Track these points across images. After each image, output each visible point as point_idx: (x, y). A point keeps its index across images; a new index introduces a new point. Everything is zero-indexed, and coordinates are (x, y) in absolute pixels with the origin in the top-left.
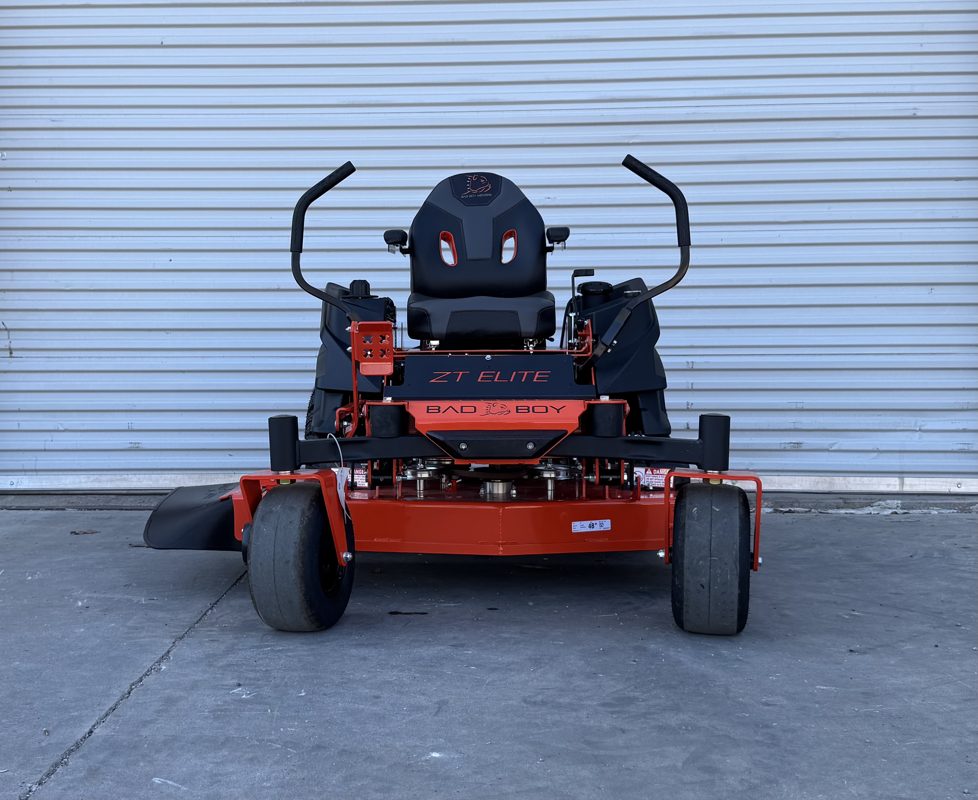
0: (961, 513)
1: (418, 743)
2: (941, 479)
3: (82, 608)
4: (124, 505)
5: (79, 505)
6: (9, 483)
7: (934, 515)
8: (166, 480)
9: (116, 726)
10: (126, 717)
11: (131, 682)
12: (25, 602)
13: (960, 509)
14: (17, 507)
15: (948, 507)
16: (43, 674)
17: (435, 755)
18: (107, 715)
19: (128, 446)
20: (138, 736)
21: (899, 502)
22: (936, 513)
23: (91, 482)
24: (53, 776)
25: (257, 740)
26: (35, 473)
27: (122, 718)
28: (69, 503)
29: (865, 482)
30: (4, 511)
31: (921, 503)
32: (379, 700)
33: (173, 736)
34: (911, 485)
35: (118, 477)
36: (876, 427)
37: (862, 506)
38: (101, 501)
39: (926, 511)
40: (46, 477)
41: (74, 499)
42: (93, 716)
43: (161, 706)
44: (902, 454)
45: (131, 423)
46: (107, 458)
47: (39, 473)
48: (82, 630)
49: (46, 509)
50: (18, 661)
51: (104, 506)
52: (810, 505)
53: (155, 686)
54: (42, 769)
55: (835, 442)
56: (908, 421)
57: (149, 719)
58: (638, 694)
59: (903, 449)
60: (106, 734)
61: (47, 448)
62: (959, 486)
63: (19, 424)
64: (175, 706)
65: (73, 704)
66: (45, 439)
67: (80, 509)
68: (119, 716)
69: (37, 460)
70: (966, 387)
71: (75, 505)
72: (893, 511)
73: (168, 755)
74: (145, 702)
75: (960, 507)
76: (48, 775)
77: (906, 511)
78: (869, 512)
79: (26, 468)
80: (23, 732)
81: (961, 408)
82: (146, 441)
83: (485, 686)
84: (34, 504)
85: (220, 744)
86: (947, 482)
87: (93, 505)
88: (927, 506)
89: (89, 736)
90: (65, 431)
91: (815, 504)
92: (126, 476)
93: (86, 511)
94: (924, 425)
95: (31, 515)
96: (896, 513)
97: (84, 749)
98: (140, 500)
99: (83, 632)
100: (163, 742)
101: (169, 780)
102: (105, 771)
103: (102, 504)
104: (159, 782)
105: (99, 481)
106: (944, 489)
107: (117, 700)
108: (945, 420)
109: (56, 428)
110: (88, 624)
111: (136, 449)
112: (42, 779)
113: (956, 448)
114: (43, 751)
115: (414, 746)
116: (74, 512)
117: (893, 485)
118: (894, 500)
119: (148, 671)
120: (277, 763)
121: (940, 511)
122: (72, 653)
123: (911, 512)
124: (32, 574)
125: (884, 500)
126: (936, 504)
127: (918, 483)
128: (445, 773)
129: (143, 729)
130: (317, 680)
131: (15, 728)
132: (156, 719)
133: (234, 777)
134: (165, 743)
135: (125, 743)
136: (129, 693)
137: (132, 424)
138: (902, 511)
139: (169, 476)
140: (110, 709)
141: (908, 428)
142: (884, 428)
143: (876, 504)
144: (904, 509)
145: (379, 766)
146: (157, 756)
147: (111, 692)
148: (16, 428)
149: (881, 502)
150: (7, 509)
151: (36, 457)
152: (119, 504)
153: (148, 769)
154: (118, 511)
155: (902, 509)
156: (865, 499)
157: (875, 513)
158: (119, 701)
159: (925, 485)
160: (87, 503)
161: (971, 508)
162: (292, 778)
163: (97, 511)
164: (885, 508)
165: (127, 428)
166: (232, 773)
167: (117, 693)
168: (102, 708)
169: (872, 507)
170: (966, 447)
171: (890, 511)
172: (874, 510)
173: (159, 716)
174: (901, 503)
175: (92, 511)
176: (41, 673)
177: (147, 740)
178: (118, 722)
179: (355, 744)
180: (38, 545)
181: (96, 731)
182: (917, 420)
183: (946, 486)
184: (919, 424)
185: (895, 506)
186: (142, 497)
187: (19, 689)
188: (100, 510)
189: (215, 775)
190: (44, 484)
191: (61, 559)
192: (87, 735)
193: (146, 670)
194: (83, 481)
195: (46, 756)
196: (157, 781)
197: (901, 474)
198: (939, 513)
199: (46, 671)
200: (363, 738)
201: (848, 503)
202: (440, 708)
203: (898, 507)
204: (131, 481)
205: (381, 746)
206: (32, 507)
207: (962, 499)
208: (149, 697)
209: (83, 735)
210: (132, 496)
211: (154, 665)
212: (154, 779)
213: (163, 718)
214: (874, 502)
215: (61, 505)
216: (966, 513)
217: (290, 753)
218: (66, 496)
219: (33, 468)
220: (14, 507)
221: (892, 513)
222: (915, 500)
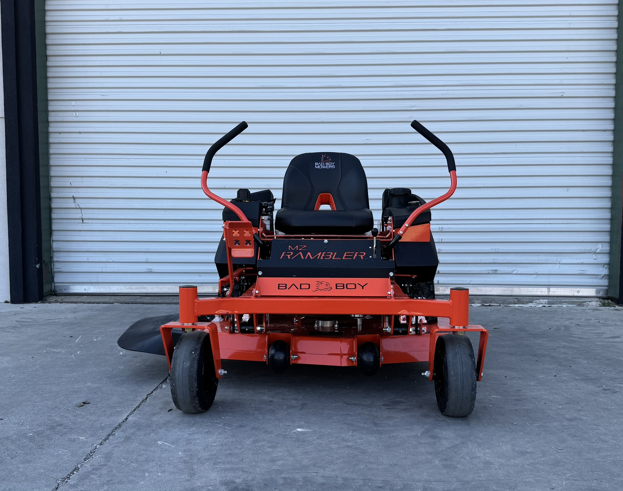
0: (578, 306)
1: (291, 424)
2: (569, 289)
3: (122, 355)
4: (144, 301)
5: (121, 301)
6: (84, 289)
7: (564, 308)
8: (166, 288)
9: (140, 415)
10: (145, 411)
11: (148, 393)
12: (93, 353)
13: (578, 304)
14: (88, 302)
15: (572, 303)
16: (102, 390)
17: (299, 430)
18: (135, 410)
19: (146, 271)
20: (150, 421)
21: (547, 300)
22: (565, 306)
23: (127, 289)
24: (107, 441)
25: (210, 423)
26: (97, 284)
27: (143, 412)
28: (115, 300)
29: (530, 290)
30: (81, 304)
31: (558, 301)
32: (272, 403)
33: (168, 421)
34: (553, 292)
35: (141, 287)
36: (536, 262)
37: (527, 303)
38: (132, 299)
39: (560, 305)
40: (103, 286)
41: (118, 298)
42: (128, 411)
43: (162, 406)
44: (549, 276)
46: (135, 277)
47: (99, 284)
48: (122, 367)
49: (103, 303)
50: (90, 383)
51: (134, 302)
52: (500, 302)
53: (160, 396)
54: (102, 437)
55: (515, 269)
56: (553, 258)
57: (156, 412)
58: (402, 399)
59: (549, 273)
60: (134, 419)
61: (103, 271)
62: (578, 292)
63: (88, 258)
64: (169, 405)
65: (118, 405)
66: (102, 266)
67: (121, 303)
68: (141, 411)
69: (98, 278)
70: (584, 241)
71: (119, 301)
72: (543, 305)
73: (166, 430)
74: (154, 404)
75: (578, 303)
76: (105, 440)
77: (550, 305)
78: (531, 306)
79: (92, 281)
80: (92, 419)
81: (581, 252)
82: (155, 268)
83: (326, 396)
84: (97, 301)
85: (192, 424)
86: (572, 290)
87: (128, 301)
88: (561, 303)
89: (126, 421)
90: (112, 262)
91: (503, 302)
92: (145, 286)
93: (125, 305)
94: (561, 261)
95: (95, 306)
96: (544, 306)
97: (123, 427)
98: (153, 299)
99: (123, 368)
100: (163, 424)
101: (166, 442)
102: (133, 438)
103: (133, 301)
104: (161, 443)
105: (131, 289)
106: (571, 294)
107: (140, 403)
108: (572, 258)
109: (108, 261)
110: (126, 364)
111: (150, 272)
112: (102, 442)
113: (577, 273)
114: (102, 428)
115: (289, 426)
116: (118, 305)
117: (544, 292)
118: (544, 299)
119: (156, 388)
120: (220, 434)
121: (568, 306)
122: (117, 379)
123: (552, 306)
124: (97, 338)
125: (539, 300)
126: (566, 302)
127: (557, 290)
128: (303, 439)
129: (153, 417)
130: (242, 393)
131: (89, 417)
132: (160, 412)
133: (198, 441)
134: (164, 424)
135: (144, 424)
136: (146, 399)
137: (148, 259)
138: (547, 305)
139: (168, 286)
140: (136, 407)
141: (553, 262)
142: (540, 262)
143: (535, 301)
144: (549, 304)
145: (271, 435)
146: (160, 430)
147: (137, 399)
148: (86, 260)
149: (537, 301)
150: (83, 303)
151: (97, 276)
152: (142, 301)
153: (155, 437)
154: (141, 304)
155: (548, 304)
156: (529, 299)
157: (534, 306)
158: (141, 403)
159: (561, 292)
160: (125, 300)
161: (584, 304)
162: (227, 441)
163: (130, 304)
164: (539, 303)
165: (145, 261)
166: (197, 439)
167: (140, 399)
168: (132, 406)
169: (532, 303)
170: (582, 272)
171: (542, 305)
172: (533, 305)
173: (161, 411)
174: (547, 301)
175: (128, 305)
176: (101, 389)
177: (155, 423)
178: (140, 413)
179: (259, 424)
180: (99, 322)
181: (129, 418)
182: (558, 258)
183: (572, 292)
184: (559, 260)
185: (544, 303)
186: (153, 297)
187: (90, 397)
188: (132, 304)
189: (189, 440)
190: (102, 290)
191: (112, 330)
192: (125, 420)
193: (155, 387)
194: (123, 288)
195: (104, 431)
196: (160, 443)
197: (549, 286)
198: (567, 306)
199: (104, 388)
200: (263, 422)
201: (520, 301)
202: (302, 407)
203: (546, 303)
204: (148, 289)
205: (272, 426)
206: (96, 302)
207: (579, 299)
208: (156, 401)
209: (123, 420)
210: (149, 297)
211: (159, 385)
212: (158, 442)
213: (164, 412)
214: (533, 301)
215: (111, 301)
216: (581, 306)
217: (227, 429)
218: (114, 296)
219: (96, 281)
220: (86, 302)
221: (543, 306)
222: (555, 300)
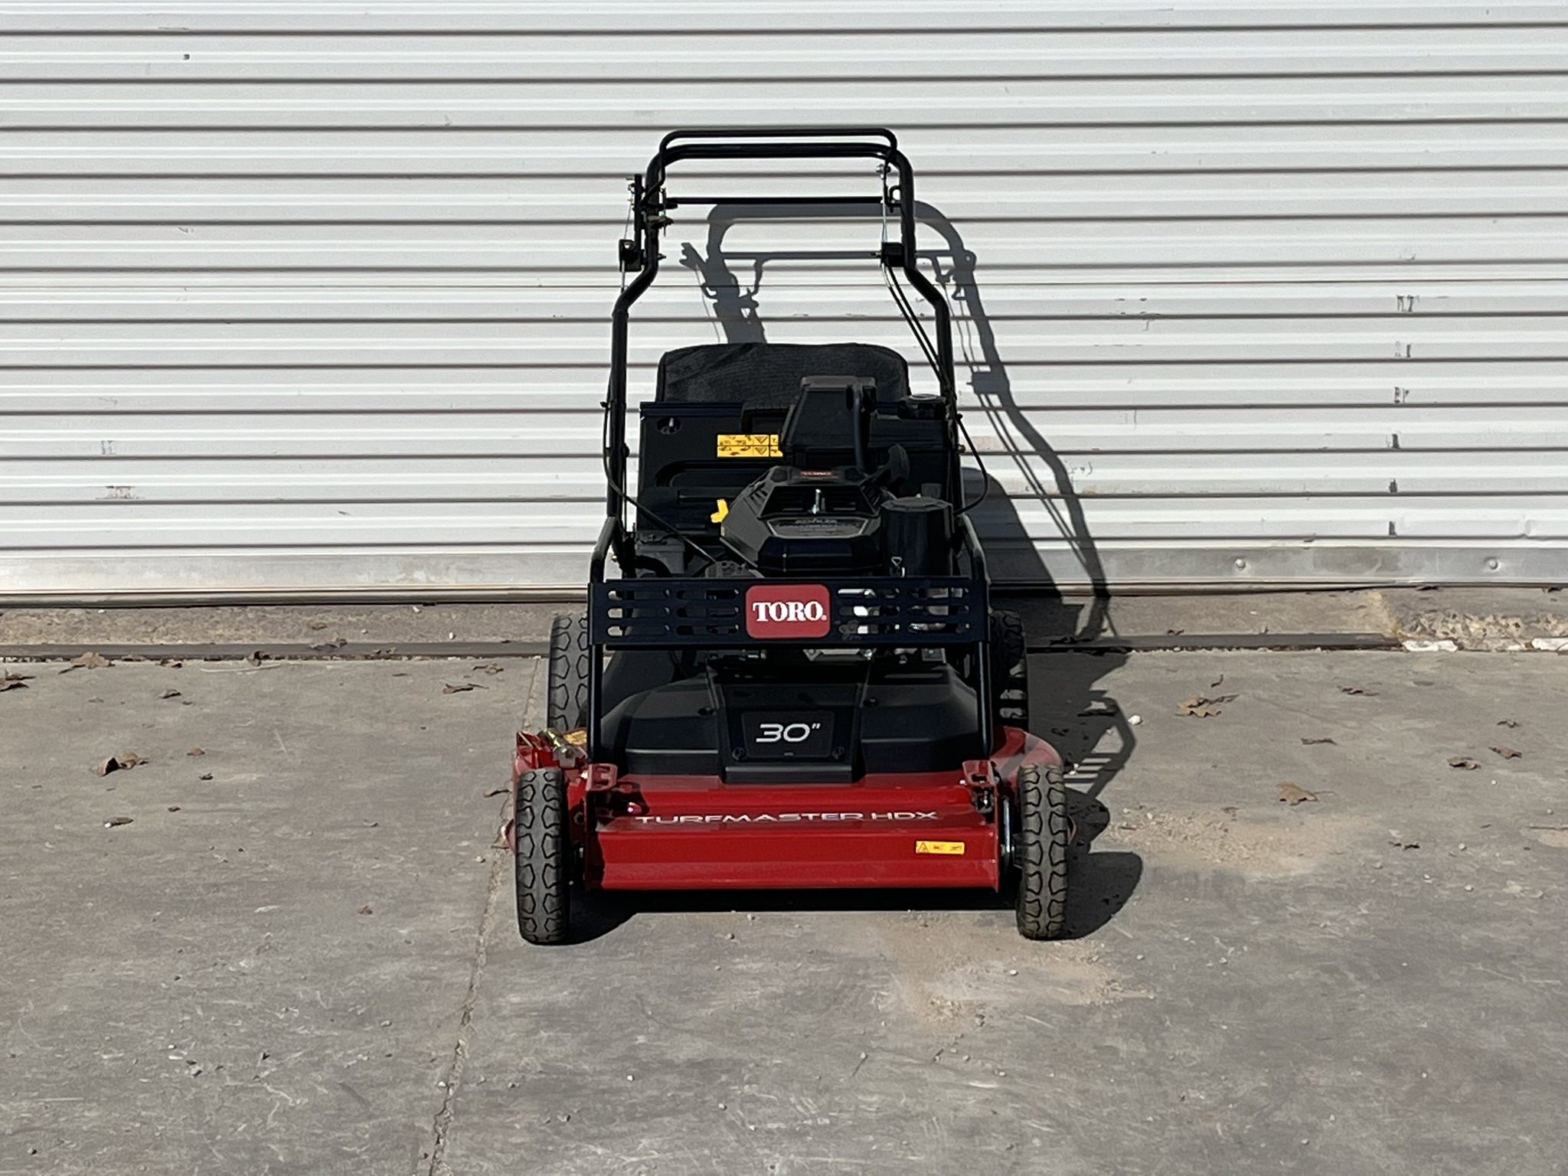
45: (110, 442)
